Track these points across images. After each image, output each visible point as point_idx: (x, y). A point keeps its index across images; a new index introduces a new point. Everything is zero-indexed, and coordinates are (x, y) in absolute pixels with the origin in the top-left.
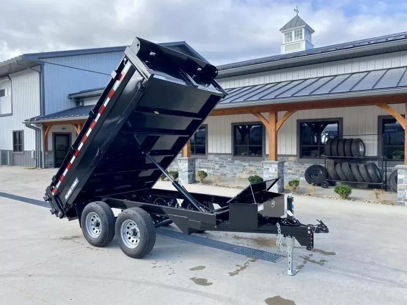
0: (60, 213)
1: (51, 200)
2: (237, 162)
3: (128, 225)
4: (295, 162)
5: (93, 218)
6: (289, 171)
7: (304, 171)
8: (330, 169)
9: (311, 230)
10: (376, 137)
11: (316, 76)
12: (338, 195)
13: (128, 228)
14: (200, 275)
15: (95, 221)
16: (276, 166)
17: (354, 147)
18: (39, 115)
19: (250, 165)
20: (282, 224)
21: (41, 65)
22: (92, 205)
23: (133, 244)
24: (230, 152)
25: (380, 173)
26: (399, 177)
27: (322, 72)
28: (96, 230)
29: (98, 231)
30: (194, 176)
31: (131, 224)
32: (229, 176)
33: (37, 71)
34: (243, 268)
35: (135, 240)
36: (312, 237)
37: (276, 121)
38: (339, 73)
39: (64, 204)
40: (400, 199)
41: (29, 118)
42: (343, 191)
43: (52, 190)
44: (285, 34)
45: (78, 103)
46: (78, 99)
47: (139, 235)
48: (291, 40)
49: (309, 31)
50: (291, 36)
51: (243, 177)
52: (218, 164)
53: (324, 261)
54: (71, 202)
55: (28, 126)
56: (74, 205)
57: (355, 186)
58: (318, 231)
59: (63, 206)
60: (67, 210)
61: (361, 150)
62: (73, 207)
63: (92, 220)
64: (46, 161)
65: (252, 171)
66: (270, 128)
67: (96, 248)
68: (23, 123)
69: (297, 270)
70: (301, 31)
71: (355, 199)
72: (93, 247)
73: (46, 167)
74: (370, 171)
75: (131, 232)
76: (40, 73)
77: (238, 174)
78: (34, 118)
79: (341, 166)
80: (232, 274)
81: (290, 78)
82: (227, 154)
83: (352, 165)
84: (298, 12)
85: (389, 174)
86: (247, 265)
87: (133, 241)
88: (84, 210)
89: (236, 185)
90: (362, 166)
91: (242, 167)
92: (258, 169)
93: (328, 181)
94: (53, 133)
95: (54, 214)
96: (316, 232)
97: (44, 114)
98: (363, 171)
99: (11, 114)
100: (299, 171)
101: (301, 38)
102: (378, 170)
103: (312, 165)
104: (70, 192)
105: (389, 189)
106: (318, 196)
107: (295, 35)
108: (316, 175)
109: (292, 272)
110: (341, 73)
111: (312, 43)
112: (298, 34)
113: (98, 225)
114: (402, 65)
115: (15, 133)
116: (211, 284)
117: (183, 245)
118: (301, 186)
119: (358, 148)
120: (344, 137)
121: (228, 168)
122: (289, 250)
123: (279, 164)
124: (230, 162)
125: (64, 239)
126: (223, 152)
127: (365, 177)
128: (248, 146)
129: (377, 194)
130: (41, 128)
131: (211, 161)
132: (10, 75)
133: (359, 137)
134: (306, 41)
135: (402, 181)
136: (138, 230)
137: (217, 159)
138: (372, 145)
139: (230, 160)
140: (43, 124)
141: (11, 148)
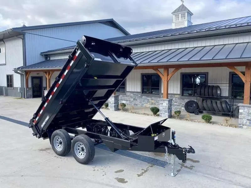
0: (38, 135)
1: (33, 127)
2: (144, 97)
3: (79, 145)
4: (178, 98)
5: (58, 139)
6: (175, 104)
7: (184, 104)
8: (200, 104)
9: (185, 151)
10: (228, 85)
11: (193, 46)
12: (204, 121)
13: (79, 146)
14: (120, 175)
15: (59, 140)
16: (167, 102)
17: (214, 91)
18: (23, 65)
19: (152, 100)
20: (168, 148)
21: (23, 34)
22: (58, 131)
23: (82, 156)
24: (140, 91)
25: (229, 106)
26: (240, 111)
27: (197, 44)
28: (60, 146)
29: (61, 146)
30: (118, 106)
31: (80, 144)
32: (139, 106)
33: (21, 38)
34: (145, 171)
35: (83, 154)
36: (186, 155)
37: (168, 75)
38: (207, 45)
39: (41, 130)
40: (240, 125)
41: (17, 67)
42: (207, 118)
43: (33, 121)
44: (175, 16)
45: (46, 58)
46: (47, 56)
47: (85, 151)
48: (179, 20)
49: (190, 14)
50: (179, 17)
51: (148, 107)
52: (132, 98)
53: (193, 166)
54: (45, 129)
55: (16, 72)
56: (47, 131)
57: (214, 114)
58: (189, 152)
59: (40, 131)
60: (42, 133)
61: (218, 92)
62: (46, 132)
63: (58, 140)
64: (28, 94)
65: (153, 103)
66: (164, 79)
67: (60, 157)
68: (13, 70)
69: (177, 173)
70: (185, 14)
71: (214, 123)
72: (58, 156)
73: (27, 98)
74: (224, 105)
75: (80, 149)
76: (23, 39)
77: (144, 105)
78: (20, 68)
79: (206, 102)
80: (139, 176)
81: (177, 47)
82: (138, 92)
83: (213, 101)
84: (183, 2)
85: (235, 107)
86: (148, 169)
87: (82, 154)
88: (52, 135)
89: (143, 112)
90: (218, 102)
91: (147, 100)
92: (156, 102)
93: (198, 111)
94: (31, 77)
95: (35, 136)
96: (188, 153)
97: (26, 65)
98: (219, 105)
99: (5, 64)
100: (181, 104)
101: (185, 19)
102: (229, 105)
103: (189, 100)
104: (44, 123)
105: (235, 116)
106: (192, 120)
107: (181, 17)
108: (191, 106)
109: (174, 174)
110: (208, 45)
111: (191, 22)
112: (183, 16)
113: (61, 143)
114: (245, 42)
115: (8, 76)
116: (127, 182)
117: (111, 155)
118: (182, 113)
119: (217, 92)
120: (209, 85)
121: (138, 101)
122: (172, 162)
123: (169, 101)
124: (140, 97)
125: (41, 150)
126: (136, 91)
127: (220, 109)
128: (151, 87)
129: (227, 121)
130: (24, 73)
131: (128, 96)
132: (4, 40)
133: (218, 85)
134: (188, 20)
135: (241, 113)
136: (84, 148)
137: (132, 95)
138: (225, 90)
139: (140, 96)
140: (25, 71)
141: (6, 86)
